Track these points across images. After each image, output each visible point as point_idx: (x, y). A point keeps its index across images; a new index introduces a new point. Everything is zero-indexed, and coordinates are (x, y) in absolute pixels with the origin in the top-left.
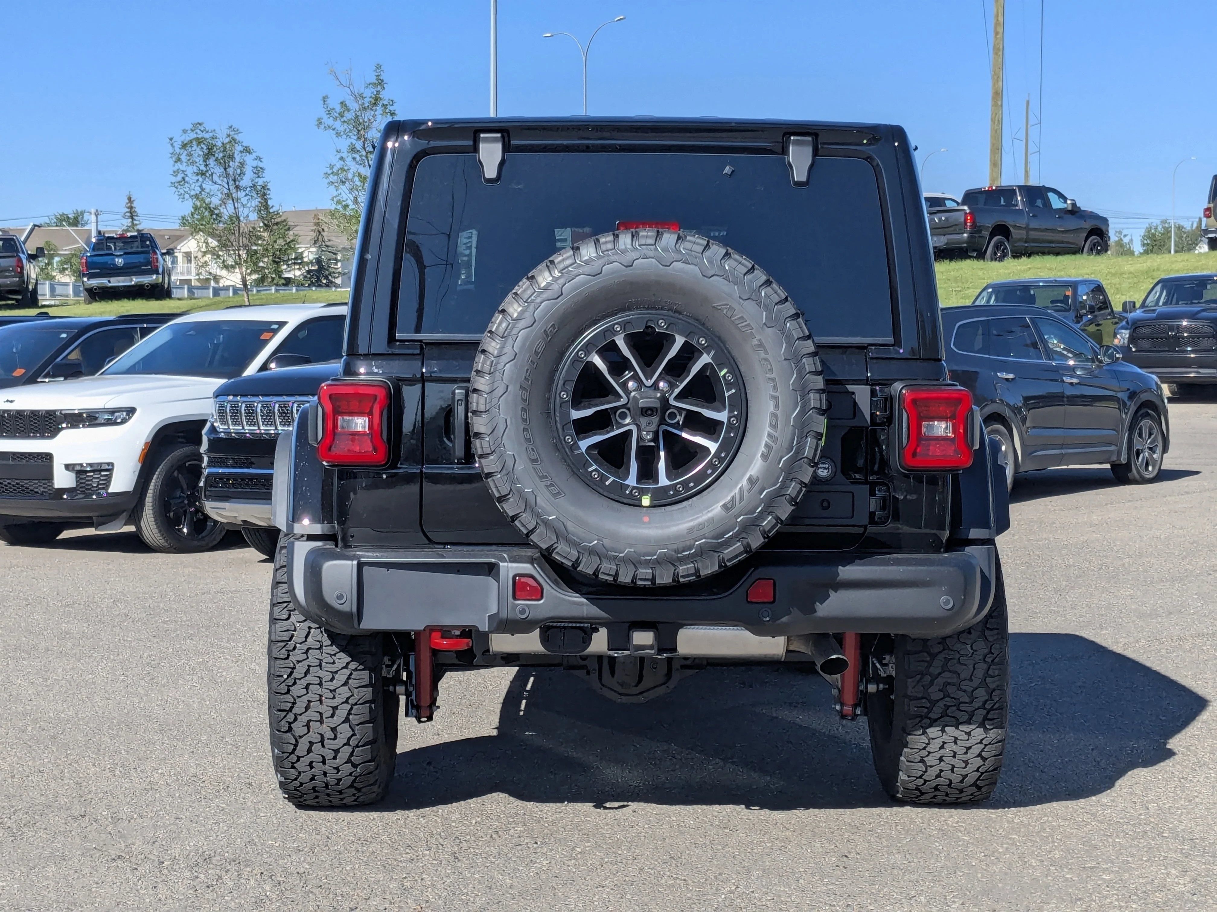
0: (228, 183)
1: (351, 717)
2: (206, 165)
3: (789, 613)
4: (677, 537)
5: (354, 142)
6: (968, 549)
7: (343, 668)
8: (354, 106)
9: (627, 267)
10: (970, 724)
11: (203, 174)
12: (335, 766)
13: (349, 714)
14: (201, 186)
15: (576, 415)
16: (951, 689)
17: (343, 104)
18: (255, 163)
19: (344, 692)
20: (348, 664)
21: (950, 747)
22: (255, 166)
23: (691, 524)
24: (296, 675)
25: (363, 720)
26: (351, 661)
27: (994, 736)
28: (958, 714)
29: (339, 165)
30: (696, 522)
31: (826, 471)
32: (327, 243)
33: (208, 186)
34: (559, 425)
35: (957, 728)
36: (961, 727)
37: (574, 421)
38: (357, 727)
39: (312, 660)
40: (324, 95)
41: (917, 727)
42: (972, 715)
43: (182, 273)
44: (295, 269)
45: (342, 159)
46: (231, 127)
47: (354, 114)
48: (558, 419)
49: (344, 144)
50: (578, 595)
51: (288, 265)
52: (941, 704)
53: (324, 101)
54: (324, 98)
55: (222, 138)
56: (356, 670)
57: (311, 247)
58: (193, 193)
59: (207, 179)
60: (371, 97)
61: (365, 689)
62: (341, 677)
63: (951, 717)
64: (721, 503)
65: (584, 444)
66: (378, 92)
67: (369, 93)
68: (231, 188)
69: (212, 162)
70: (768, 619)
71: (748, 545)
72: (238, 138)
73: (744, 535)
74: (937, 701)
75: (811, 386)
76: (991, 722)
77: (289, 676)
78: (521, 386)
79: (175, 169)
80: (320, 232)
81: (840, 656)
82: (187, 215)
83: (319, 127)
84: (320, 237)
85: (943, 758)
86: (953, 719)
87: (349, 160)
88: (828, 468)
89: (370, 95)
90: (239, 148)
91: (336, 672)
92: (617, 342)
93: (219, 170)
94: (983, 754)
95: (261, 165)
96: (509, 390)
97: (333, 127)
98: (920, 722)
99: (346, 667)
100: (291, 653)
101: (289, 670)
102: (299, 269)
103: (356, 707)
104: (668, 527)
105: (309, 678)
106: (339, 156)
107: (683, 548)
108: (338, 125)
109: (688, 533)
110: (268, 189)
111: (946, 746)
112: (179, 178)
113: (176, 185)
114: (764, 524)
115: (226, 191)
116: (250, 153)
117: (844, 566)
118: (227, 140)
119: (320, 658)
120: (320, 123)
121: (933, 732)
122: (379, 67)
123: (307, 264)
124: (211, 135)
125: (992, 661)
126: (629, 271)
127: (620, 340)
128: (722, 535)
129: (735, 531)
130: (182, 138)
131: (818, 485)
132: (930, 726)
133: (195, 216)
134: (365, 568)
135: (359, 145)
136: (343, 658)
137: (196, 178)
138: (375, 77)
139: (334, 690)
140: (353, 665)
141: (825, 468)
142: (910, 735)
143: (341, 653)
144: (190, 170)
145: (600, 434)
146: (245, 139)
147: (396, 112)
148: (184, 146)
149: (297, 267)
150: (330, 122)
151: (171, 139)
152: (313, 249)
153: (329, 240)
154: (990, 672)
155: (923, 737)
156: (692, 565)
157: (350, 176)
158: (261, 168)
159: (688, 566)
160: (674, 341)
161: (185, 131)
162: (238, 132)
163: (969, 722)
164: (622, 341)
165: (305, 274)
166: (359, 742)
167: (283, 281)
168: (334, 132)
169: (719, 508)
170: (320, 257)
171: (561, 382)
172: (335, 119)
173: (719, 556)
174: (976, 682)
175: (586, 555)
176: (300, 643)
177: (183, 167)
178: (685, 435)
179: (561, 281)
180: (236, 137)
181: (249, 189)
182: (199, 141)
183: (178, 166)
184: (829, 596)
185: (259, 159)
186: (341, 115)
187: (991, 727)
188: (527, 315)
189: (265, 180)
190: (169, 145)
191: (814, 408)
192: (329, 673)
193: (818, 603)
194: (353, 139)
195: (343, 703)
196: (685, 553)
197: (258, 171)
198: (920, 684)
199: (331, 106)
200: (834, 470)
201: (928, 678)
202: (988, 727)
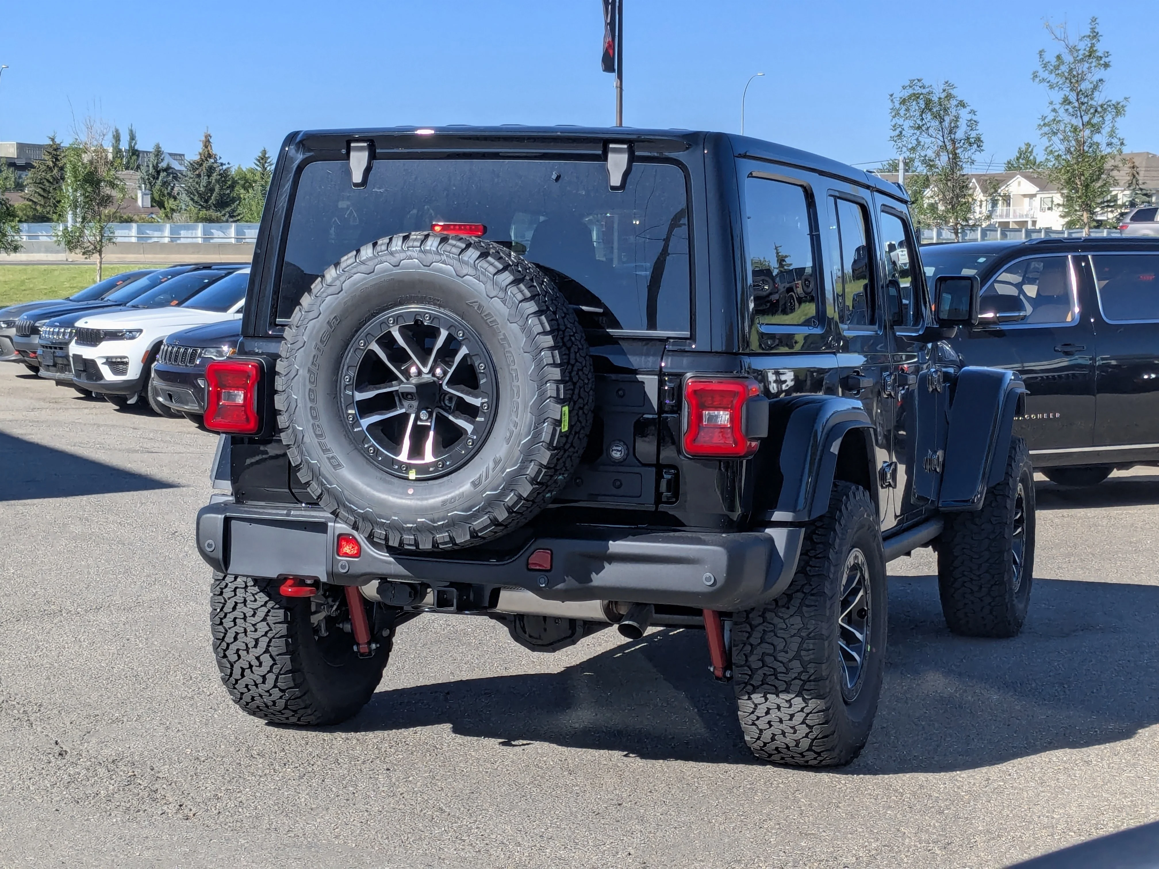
0: (943, 136)
1: (270, 649)
2: (922, 119)
3: (564, 581)
4: (433, 508)
5: (1067, 94)
6: (768, 531)
7: (262, 606)
8: (1068, 58)
9: (395, 266)
10: (789, 693)
11: (919, 128)
12: (266, 690)
13: (268, 646)
14: (917, 139)
15: (359, 396)
16: (769, 660)
17: (1059, 57)
18: (969, 117)
19: (263, 627)
20: (266, 602)
21: (774, 715)
22: (969, 119)
23: (446, 497)
24: (226, 610)
25: (280, 652)
26: (269, 600)
27: (814, 706)
28: (777, 683)
29: (1051, 116)
30: (450, 496)
31: (619, 453)
32: (1140, 186)
33: (925, 139)
34: (343, 405)
35: (777, 696)
36: (781, 695)
37: (357, 402)
38: (277, 657)
39: (239, 598)
40: (1041, 49)
41: (743, 692)
42: (788, 684)
43: (1001, 216)
44: (1107, 212)
45: (1054, 110)
46: (946, 83)
47: (1067, 67)
48: (342, 400)
49: (1057, 96)
50: (388, 555)
51: (1103, 208)
52: (760, 672)
53: (1041, 55)
54: (1041, 52)
55: (937, 94)
56: (272, 608)
57: (1125, 190)
58: (910, 146)
59: (923, 133)
60: (1085, 50)
61: (281, 625)
62: (261, 613)
63: (770, 685)
64: (471, 481)
65: (366, 422)
66: (1093, 45)
67: (1083, 46)
68: (946, 140)
69: (928, 116)
70: (544, 585)
71: (496, 519)
72: (954, 92)
73: (490, 509)
74: (757, 669)
75: (550, 377)
76: (809, 692)
77: (221, 610)
78: (309, 370)
79: (893, 123)
80: (1134, 176)
81: (631, 623)
82: (1012, 159)
83: (1034, 80)
84: (1134, 181)
85: (772, 723)
86: (773, 688)
87: (1061, 111)
88: (621, 451)
89: (1084, 48)
90: (954, 102)
91: (257, 609)
92: (393, 333)
93: (935, 123)
94: (807, 721)
95: (975, 118)
96: (299, 373)
97: (1048, 80)
98: (744, 688)
99: (265, 605)
100: (224, 590)
101: (221, 605)
102: (1112, 212)
103: (273, 640)
104: (427, 499)
105: (236, 613)
106: (1051, 107)
107: (438, 518)
108: (1052, 78)
109: (443, 505)
110: (982, 141)
111: (771, 711)
112: (897, 132)
113: (895, 139)
114: (506, 500)
115: (941, 143)
116: (964, 106)
117: (614, 541)
118: (943, 96)
119: (244, 596)
120: (1035, 76)
121: (757, 698)
122: (1094, 20)
123: (1121, 207)
124: (927, 90)
125: (808, 635)
126: (397, 270)
127: (395, 331)
128: (470, 509)
129: (481, 505)
130: (901, 95)
131: (613, 466)
132: (754, 692)
133: (1021, 161)
134: (233, 523)
135: (1073, 97)
136: (262, 598)
137: (912, 131)
138: (1090, 30)
139: (255, 624)
140: (271, 604)
141: (618, 451)
142: (740, 699)
143: (261, 593)
144: (907, 124)
145: (381, 414)
146: (959, 93)
147: (1110, 63)
148: (903, 102)
149: (1110, 209)
150: (1045, 75)
151: (892, 95)
152: (1127, 192)
153: (1144, 183)
154: (805, 646)
155: (749, 702)
156: (447, 534)
157: (1062, 127)
158: (975, 121)
159: (444, 535)
160: (439, 333)
161: (904, 88)
162: (953, 87)
163: (787, 691)
164: (397, 332)
165: (1118, 216)
166: (281, 670)
167: (1095, 224)
168: (1048, 84)
169: (469, 484)
170: (1133, 200)
171: (346, 367)
172: (1051, 72)
173: (470, 527)
174: (791, 655)
175: (361, 520)
176: (231, 582)
177: (900, 121)
178: (451, 418)
179: (342, 279)
180: (951, 91)
181: (963, 141)
182: (916, 97)
183: (896, 120)
184: (604, 568)
185: (973, 112)
186: (1057, 68)
187: (809, 697)
188: (315, 308)
189: (978, 132)
190: (890, 101)
191: (550, 397)
192: (251, 610)
193: (594, 573)
194: (1066, 91)
195: (263, 636)
196: (439, 523)
197: (972, 124)
198: (742, 653)
199: (1046, 60)
200: (626, 452)
201: (748, 648)
202: (806, 697)
